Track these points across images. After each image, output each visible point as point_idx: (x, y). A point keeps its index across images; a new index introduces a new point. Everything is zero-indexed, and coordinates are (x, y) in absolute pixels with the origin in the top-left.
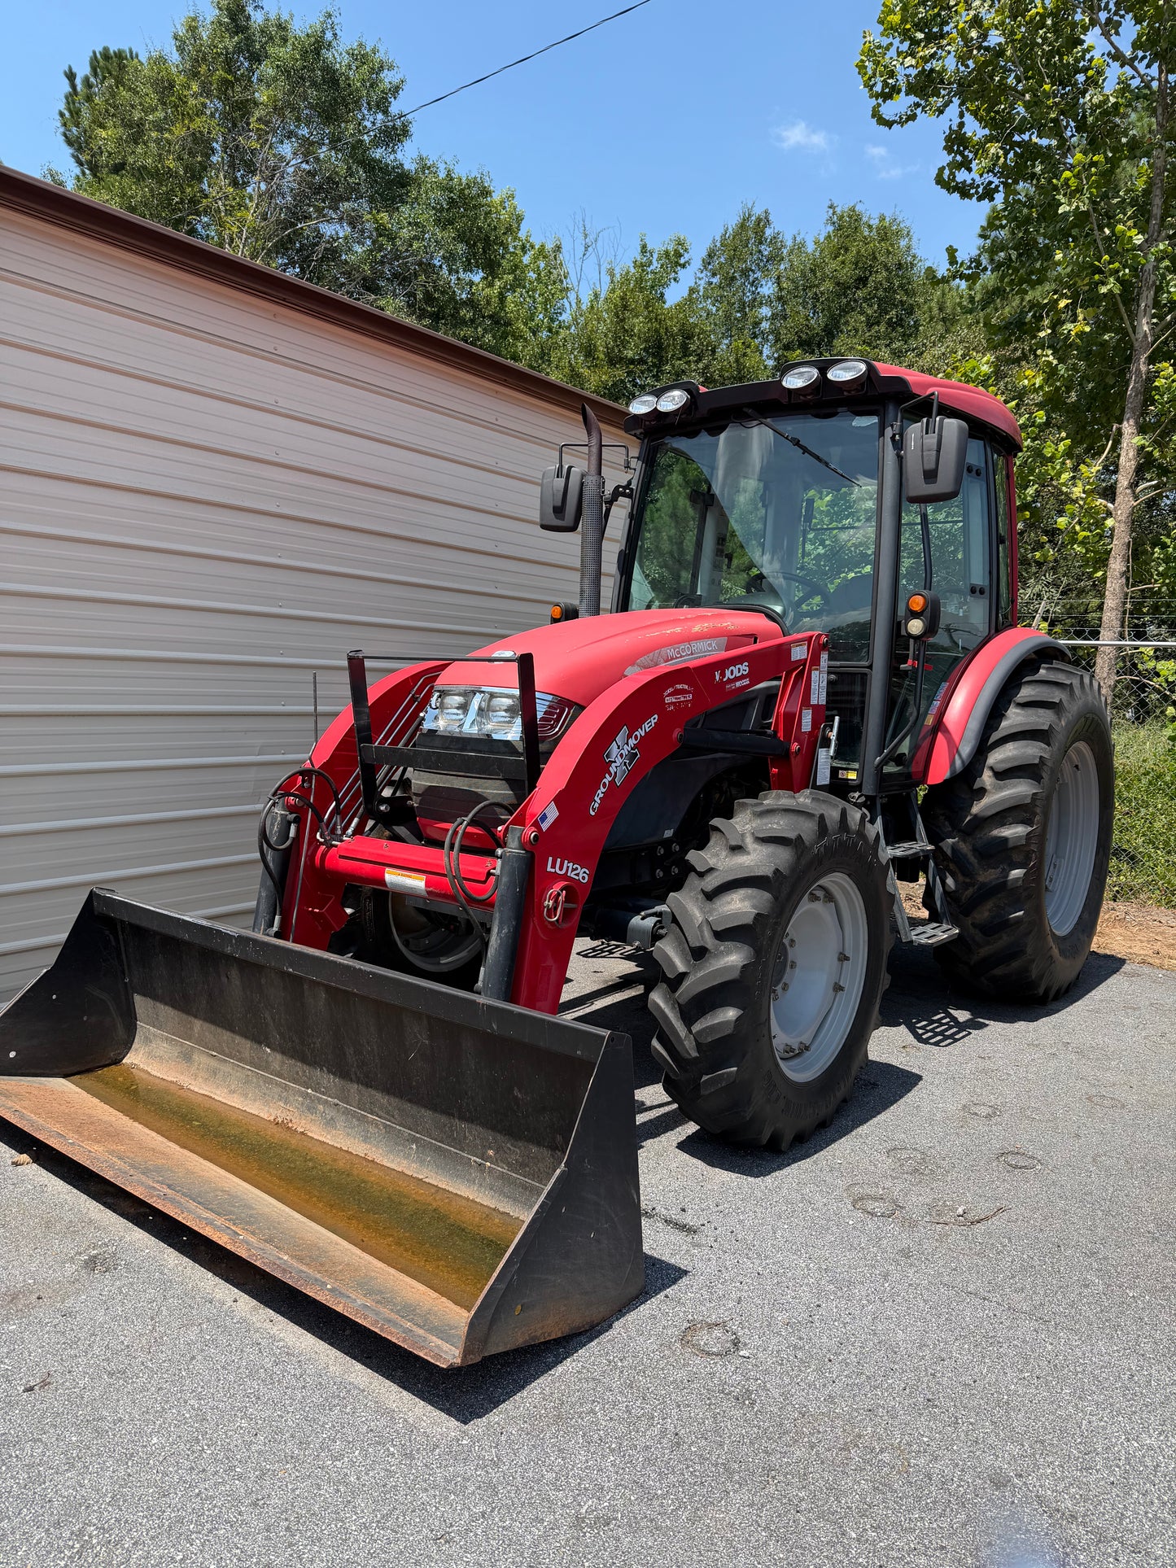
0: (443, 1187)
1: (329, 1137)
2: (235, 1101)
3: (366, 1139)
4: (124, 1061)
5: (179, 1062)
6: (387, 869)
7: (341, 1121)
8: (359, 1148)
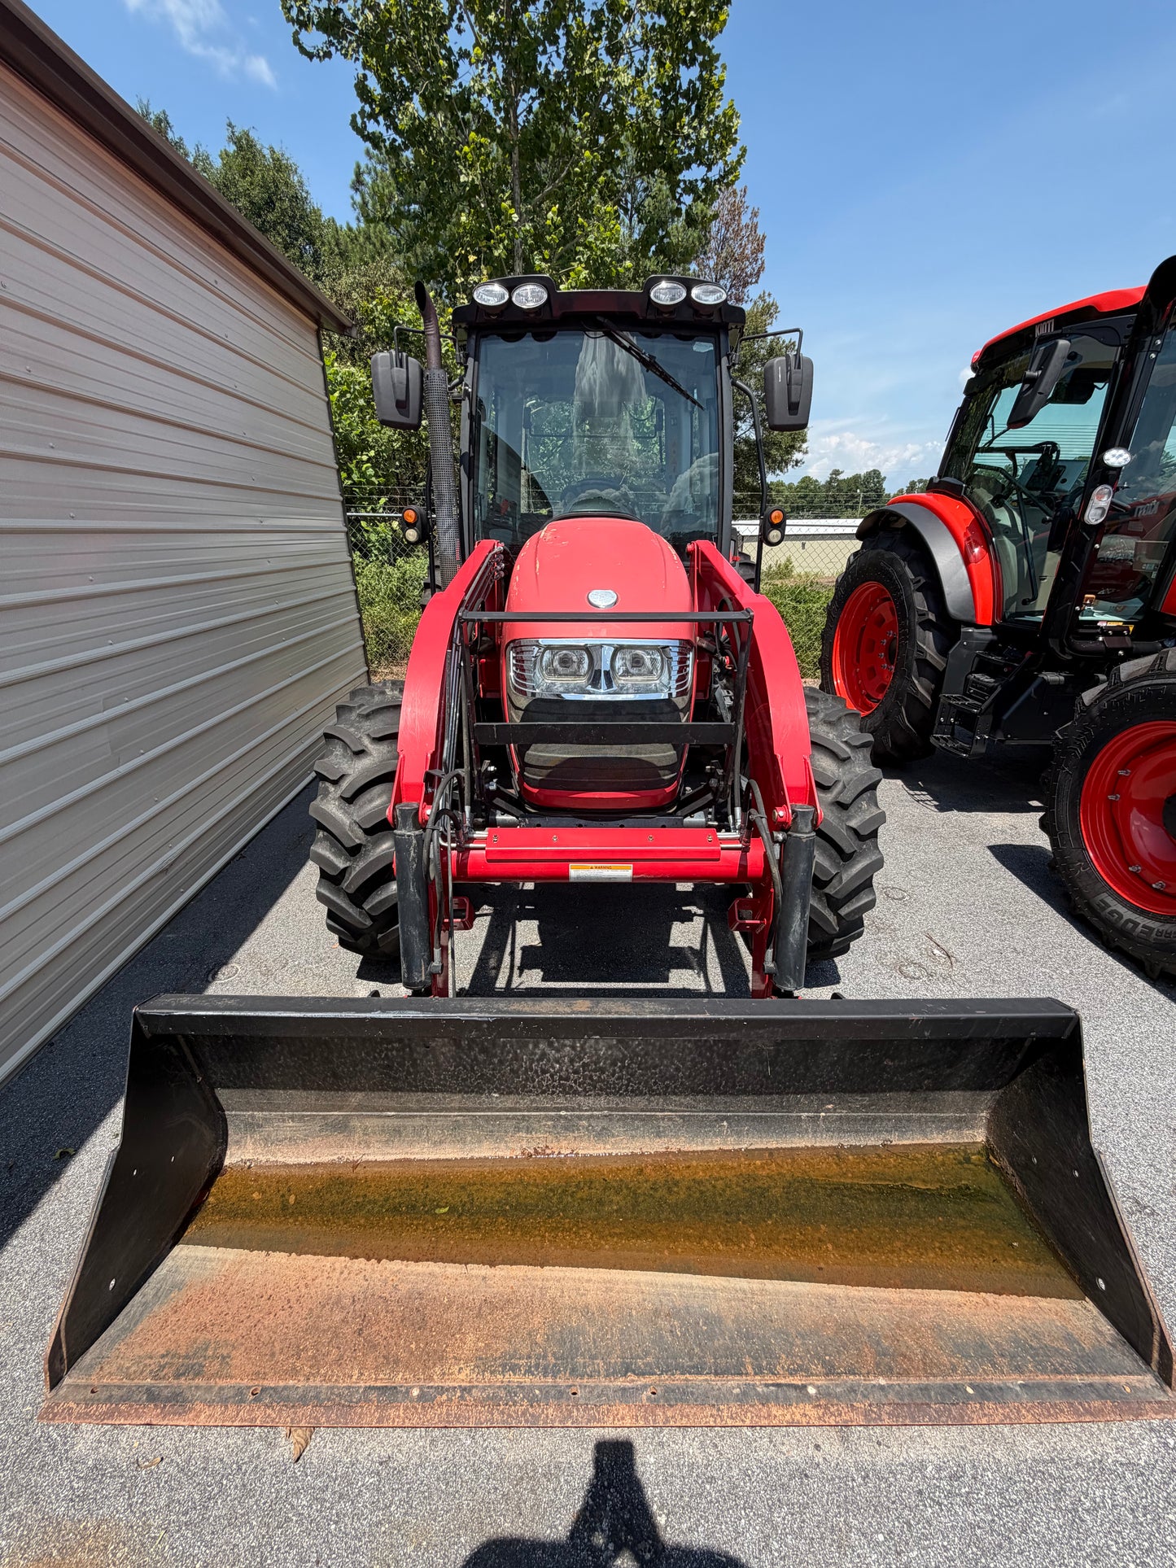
0: (774, 1146)
1: (608, 1146)
2: (450, 1152)
3: (658, 1135)
4: (227, 1162)
5: (327, 1136)
6: (571, 865)
7: (618, 1129)
8: (651, 1145)
